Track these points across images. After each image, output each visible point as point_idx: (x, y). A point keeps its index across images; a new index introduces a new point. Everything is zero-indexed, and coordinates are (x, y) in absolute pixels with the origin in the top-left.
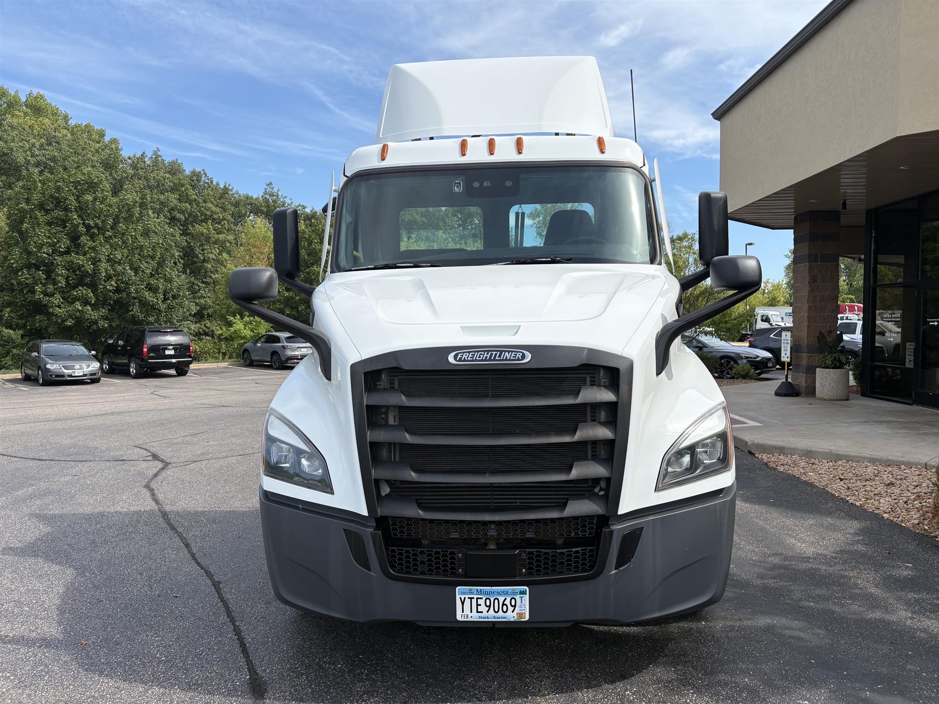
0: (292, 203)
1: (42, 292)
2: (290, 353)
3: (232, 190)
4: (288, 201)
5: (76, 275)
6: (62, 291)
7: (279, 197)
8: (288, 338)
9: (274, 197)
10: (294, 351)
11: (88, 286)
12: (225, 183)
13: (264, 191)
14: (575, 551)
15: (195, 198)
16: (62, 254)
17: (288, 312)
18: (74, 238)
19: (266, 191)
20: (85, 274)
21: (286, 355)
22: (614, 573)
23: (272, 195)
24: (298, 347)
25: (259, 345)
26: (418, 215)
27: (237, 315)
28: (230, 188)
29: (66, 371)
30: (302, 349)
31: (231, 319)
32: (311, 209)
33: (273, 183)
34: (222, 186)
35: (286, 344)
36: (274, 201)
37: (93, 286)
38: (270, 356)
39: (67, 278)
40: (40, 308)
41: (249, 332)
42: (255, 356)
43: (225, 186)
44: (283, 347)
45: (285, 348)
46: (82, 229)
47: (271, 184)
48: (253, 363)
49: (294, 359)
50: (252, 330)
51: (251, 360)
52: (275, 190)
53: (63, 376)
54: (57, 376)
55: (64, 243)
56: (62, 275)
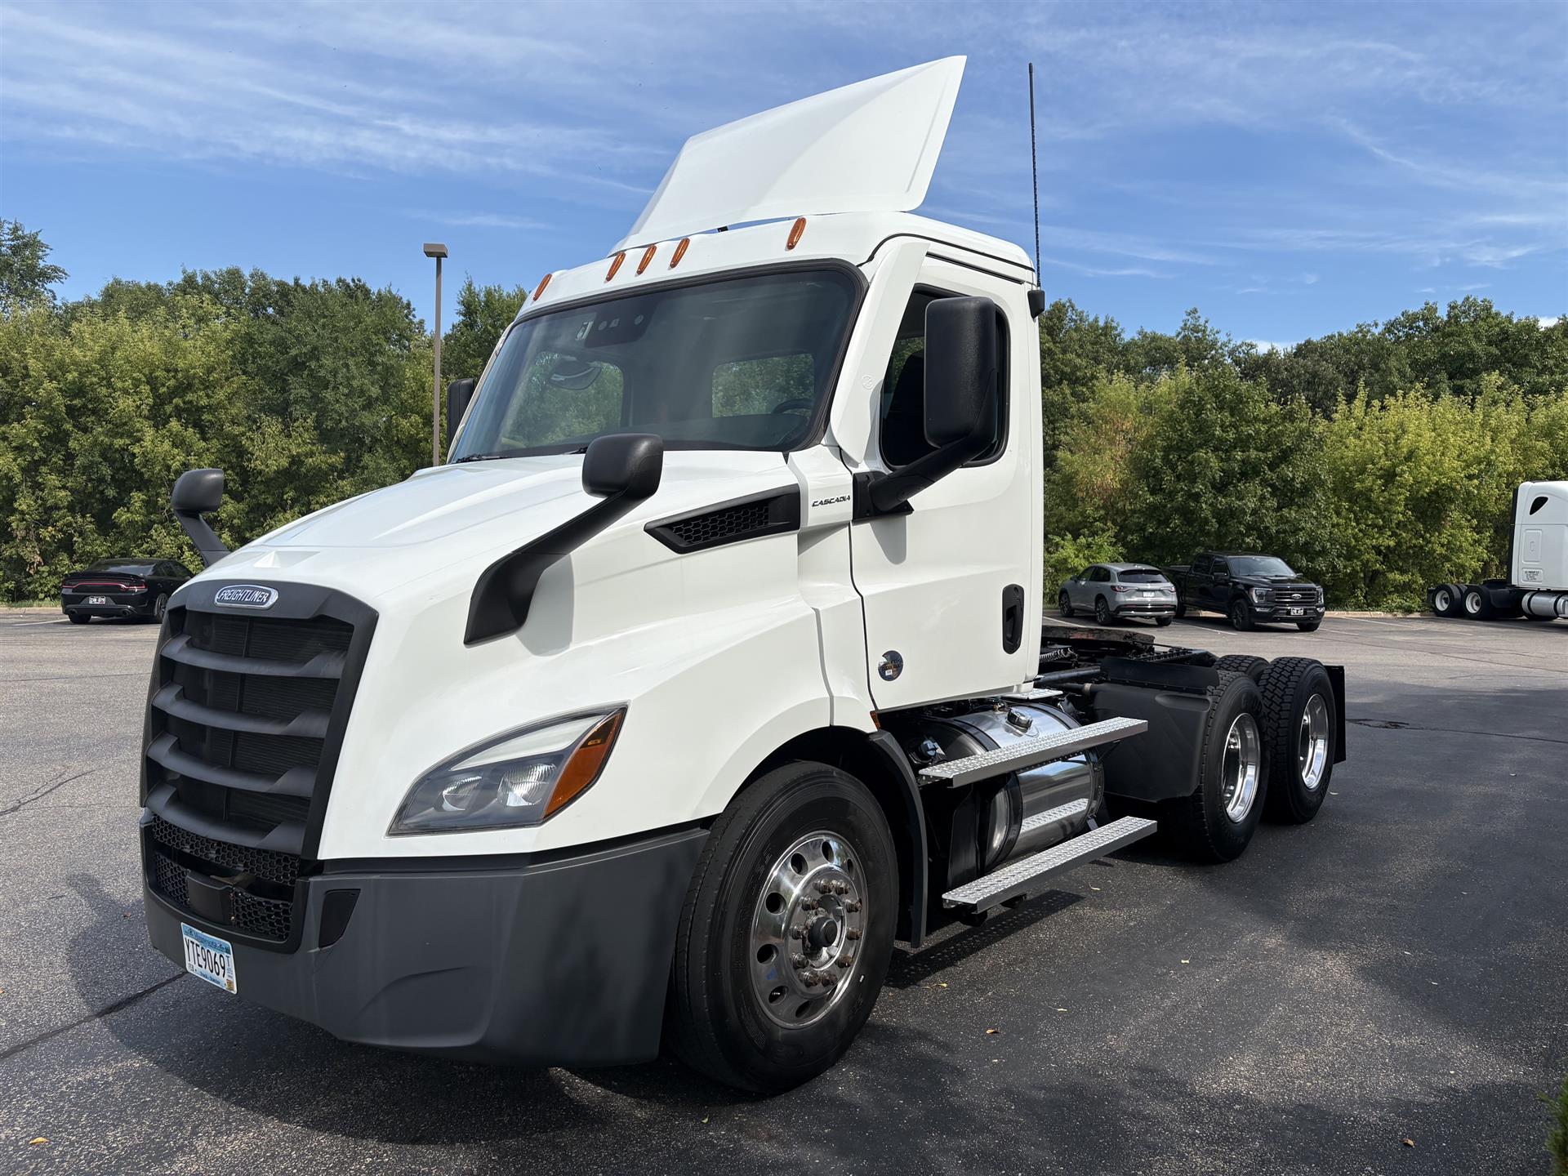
0: (1230, 340)
2: (1123, 599)
3: (1116, 329)
4: (1222, 338)
7: (1207, 333)
8: (1123, 573)
9: (1200, 334)
10: (1130, 596)
12: (1107, 317)
13: (1182, 324)
14: (275, 905)
15: (1048, 348)
17: (1151, 530)
19: (1185, 325)
21: (1117, 602)
22: (315, 952)
23: (1196, 329)
24: (1139, 590)
25: (1083, 583)
26: (1481, 341)
27: (1067, 533)
28: (1114, 324)
30: (1145, 594)
31: (1057, 540)
32: (1270, 348)
33: (1198, 310)
34: (1101, 324)
35: (1118, 583)
36: (1199, 340)
38: (1094, 604)
41: (1083, 561)
42: (1074, 602)
43: (1106, 323)
44: (1113, 588)
45: (1116, 590)
47: (1195, 311)
48: (1074, 613)
49: (1131, 610)
50: (1086, 558)
51: (1070, 607)
52: (1202, 321)
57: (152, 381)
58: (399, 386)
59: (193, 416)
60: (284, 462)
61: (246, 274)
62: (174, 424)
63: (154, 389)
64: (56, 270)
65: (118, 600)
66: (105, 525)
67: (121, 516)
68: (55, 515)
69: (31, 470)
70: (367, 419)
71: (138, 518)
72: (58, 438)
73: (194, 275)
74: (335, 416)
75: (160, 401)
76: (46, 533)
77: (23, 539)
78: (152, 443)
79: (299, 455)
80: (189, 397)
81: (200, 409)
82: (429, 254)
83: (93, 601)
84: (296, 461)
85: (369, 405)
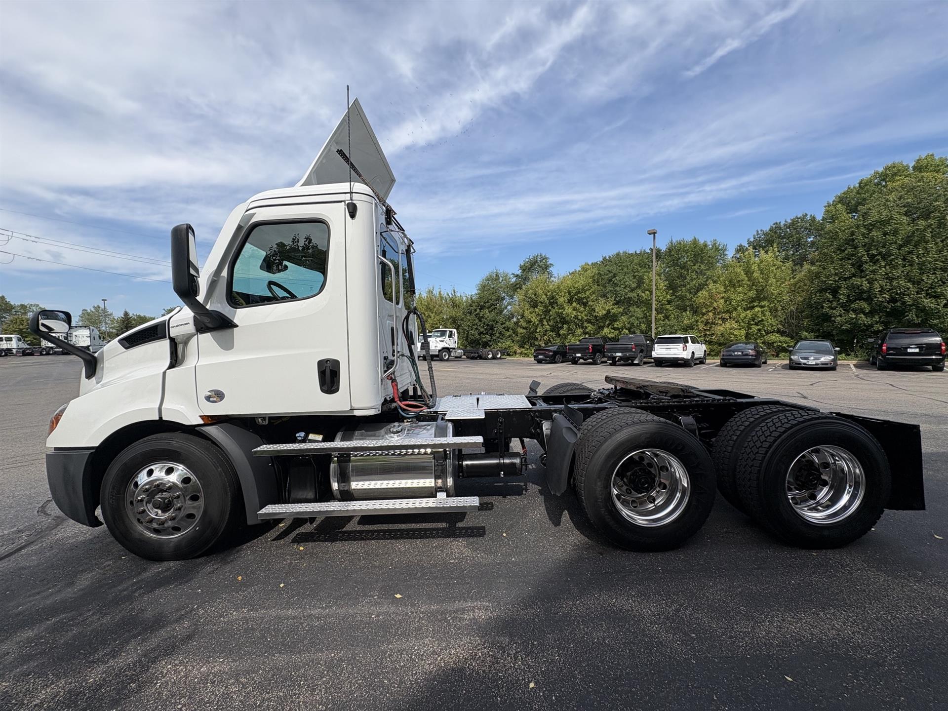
1: (829, 307)
5: (856, 293)
6: (843, 306)
11: (864, 300)
16: (845, 279)
18: (859, 266)
20: (863, 292)
29: (801, 360)
37: (869, 300)
39: (848, 296)
40: (827, 318)
46: (866, 258)
53: (800, 364)
54: (796, 364)
55: (850, 269)
56: (843, 294)
57: (569, 293)
58: (643, 283)
59: (580, 301)
60: (604, 312)
61: (621, 252)
62: (574, 304)
63: (570, 294)
64: (551, 264)
65: (546, 357)
66: (558, 335)
67: (561, 332)
68: (547, 332)
69: (541, 321)
70: (630, 295)
71: (565, 332)
72: (547, 312)
73: (606, 257)
74: (620, 295)
75: (572, 297)
76: (545, 338)
77: (540, 340)
78: (568, 310)
79: (609, 309)
80: (579, 295)
81: (583, 299)
82: (650, 234)
83: (540, 357)
84: (609, 312)
85: (632, 290)
